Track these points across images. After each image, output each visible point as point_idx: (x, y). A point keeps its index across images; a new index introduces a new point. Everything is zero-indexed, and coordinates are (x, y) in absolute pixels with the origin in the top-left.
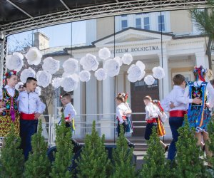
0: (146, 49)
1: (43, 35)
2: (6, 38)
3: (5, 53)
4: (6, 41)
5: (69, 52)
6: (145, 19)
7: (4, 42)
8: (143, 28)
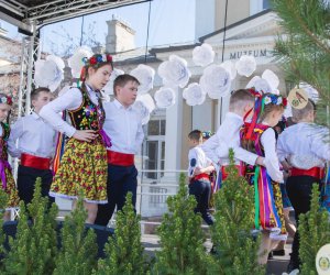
1: (123, 25)
2: (39, 30)
3: (35, 58)
4: (38, 36)
5: (159, 56)
7: (33, 38)
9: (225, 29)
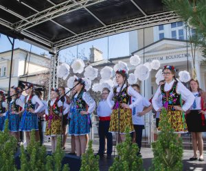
0: (179, 56)
1: (97, 50)
2: (58, 52)
3: (57, 65)
4: (58, 55)
5: (113, 62)
6: (179, 30)
7: (55, 56)
8: (178, 38)
9: (144, 48)
